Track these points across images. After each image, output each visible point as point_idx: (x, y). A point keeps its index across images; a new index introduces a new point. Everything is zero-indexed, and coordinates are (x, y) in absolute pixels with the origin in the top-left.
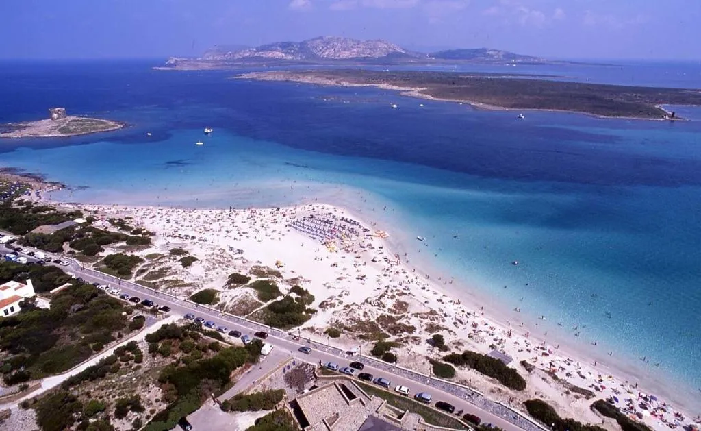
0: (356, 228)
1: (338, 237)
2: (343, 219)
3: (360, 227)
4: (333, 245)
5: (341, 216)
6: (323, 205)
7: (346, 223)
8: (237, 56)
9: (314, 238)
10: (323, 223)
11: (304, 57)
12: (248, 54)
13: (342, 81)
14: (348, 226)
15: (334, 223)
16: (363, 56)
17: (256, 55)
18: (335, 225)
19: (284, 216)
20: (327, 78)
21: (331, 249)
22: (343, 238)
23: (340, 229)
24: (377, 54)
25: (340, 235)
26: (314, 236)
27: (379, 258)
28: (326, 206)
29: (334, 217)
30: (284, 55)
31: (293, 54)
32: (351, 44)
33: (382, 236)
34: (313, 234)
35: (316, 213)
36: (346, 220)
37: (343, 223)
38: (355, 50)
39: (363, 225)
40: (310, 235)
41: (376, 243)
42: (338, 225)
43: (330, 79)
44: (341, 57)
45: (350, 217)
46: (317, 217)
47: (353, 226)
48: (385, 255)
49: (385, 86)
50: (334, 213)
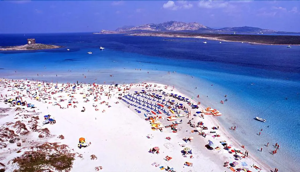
0: (185, 104)
1: (165, 112)
2: (172, 95)
3: (189, 103)
4: (157, 121)
5: (170, 92)
6: (155, 84)
7: (174, 99)
8: (130, 30)
9: (139, 112)
10: (153, 98)
11: (160, 30)
12: (135, 29)
13: (177, 35)
14: (177, 101)
15: (163, 98)
16: (187, 29)
17: (139, 29)
18: (164, 100)
19: (119, 90)
20: (170, 35)
21: (154, 126)
22: (170, 113)
23: (169, 104)
24: (194, 29)
25: (167, 110)
26: (140, 110)
27: (216, 143)
28: (158, 85)
29: (164, 93)
30: (151, 29)
31: (155, 29)
32: (182, 24)
33: (213, 114)
34: (139, 108)
35: (148, 89)
36: (175, 96)
37: (172, 99)
38: (184, 27)
39: (191, 102)
40: (136, 108)
41: (209, 121)
42: (167, 100)
43: (171, 35)
44: (177, 30)
45: (179, 94)
46: (148, 93)
47: (182, 102)
48: (223, 138)
49: (199, 37)
50: (164, 90)
